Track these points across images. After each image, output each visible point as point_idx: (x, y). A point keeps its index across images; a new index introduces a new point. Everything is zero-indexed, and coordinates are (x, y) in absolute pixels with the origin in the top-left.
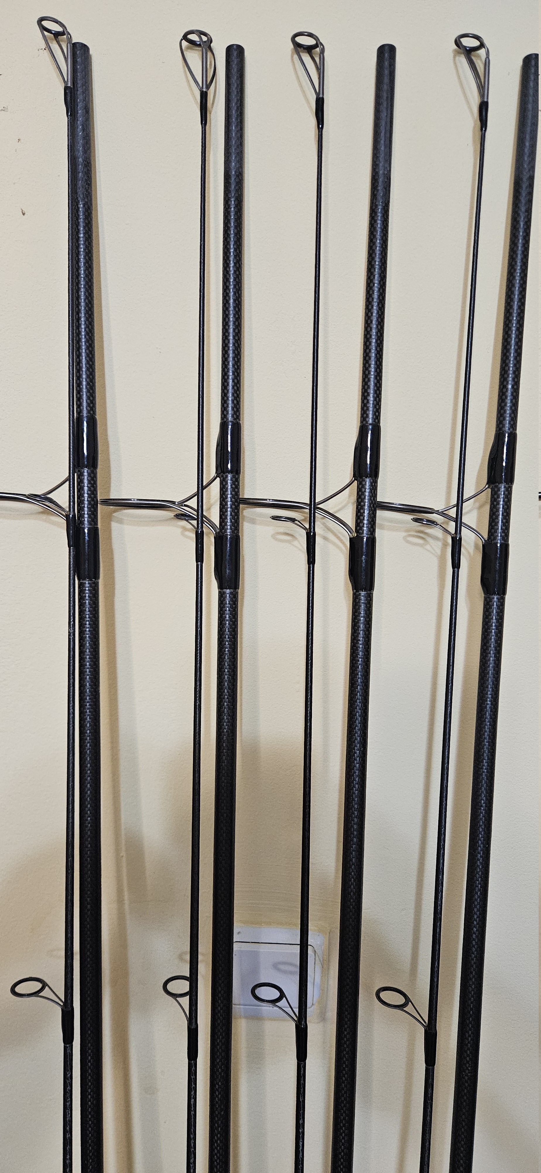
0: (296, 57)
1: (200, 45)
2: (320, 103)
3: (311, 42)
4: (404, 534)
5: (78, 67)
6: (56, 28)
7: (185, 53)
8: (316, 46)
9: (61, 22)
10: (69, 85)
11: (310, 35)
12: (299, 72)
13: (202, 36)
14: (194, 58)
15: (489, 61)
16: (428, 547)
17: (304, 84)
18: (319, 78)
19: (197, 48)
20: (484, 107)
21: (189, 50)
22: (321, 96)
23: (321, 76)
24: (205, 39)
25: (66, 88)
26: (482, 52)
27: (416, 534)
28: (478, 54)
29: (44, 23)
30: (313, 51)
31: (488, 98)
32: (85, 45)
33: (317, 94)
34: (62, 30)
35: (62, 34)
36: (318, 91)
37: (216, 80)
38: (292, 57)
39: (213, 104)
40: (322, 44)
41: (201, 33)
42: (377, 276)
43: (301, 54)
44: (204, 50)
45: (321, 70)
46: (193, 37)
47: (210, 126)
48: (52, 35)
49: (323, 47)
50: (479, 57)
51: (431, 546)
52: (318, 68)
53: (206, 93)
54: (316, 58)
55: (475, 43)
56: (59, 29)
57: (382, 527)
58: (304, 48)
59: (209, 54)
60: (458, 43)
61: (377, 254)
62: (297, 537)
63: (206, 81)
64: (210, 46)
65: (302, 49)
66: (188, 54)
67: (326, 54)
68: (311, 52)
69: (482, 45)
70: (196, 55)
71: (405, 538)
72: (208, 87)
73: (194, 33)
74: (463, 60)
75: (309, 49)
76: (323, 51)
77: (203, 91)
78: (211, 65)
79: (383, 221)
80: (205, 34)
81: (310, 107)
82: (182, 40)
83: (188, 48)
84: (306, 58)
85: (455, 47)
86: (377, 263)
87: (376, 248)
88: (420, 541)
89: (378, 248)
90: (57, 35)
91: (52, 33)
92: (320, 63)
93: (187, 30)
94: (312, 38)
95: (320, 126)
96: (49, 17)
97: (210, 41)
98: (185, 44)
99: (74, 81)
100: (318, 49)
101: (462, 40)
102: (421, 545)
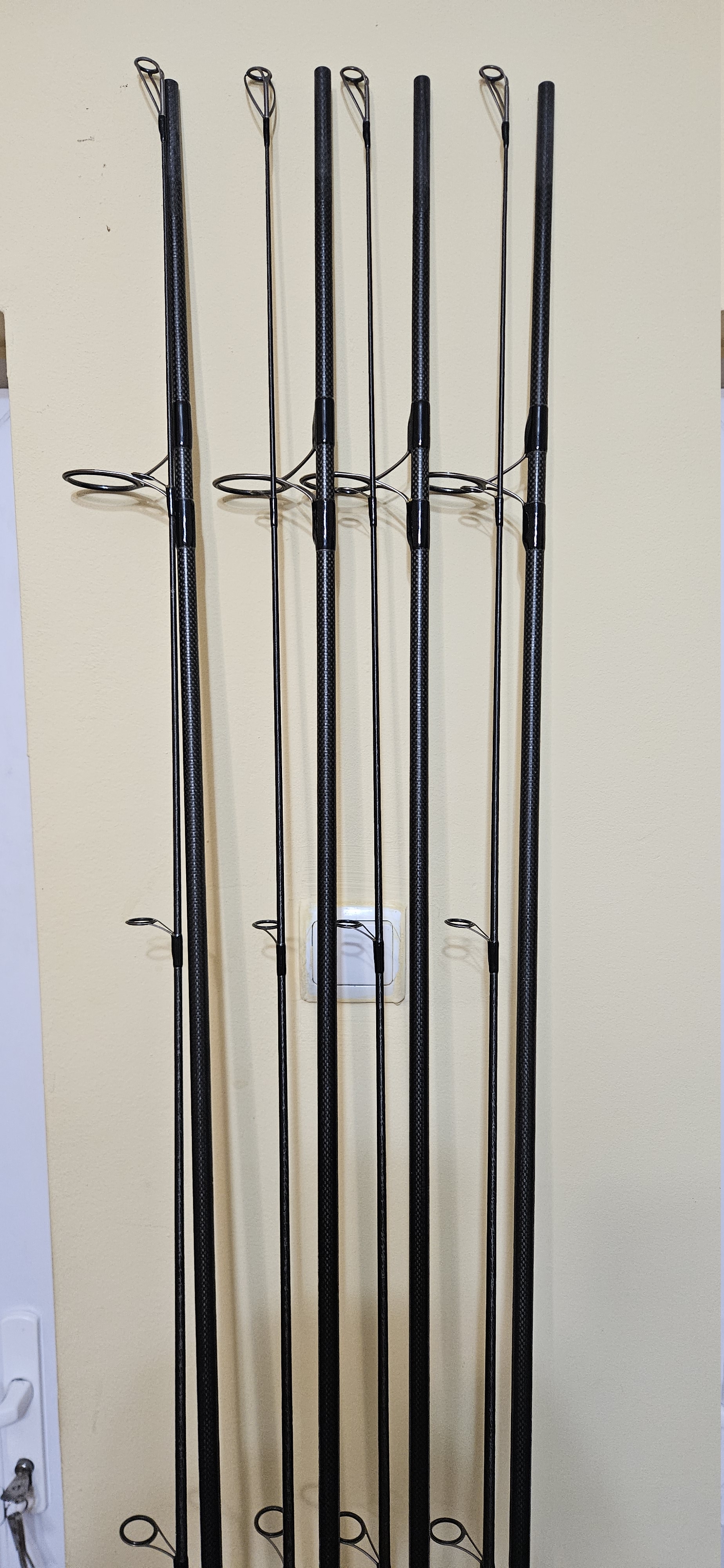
0: (345, 88)
1: (261, 81)
2: (366, 126)
3: (357, 75)
4: (460, 516)
5: (169, 100)
6: (151, 67)
7: (249, 87)
8: (361, 79)
9: (154, 62)
10: (163, 114)
11: (356, 69)
12: (348, 102)
13: (263, 72)
14: (257, 91)
15: (508, 87)
16: (481, 528)
17: (352, 111)
18: (365, 106)
19: (259, 83)
20: (506, 127)
21: (252, 85)
22: (367, 120)
23: (367, 104)
24: (266, 74)
25: (160, 117)
26: (503, 81)
27: (470, 516)
28: (500, 83)
29: (141, 63)
30: (359, 83)
31: (508, 119)
32: (175, 82)
33: (364, 119)
34: (156, 68)
35: (156, 71)
36: (364, 116)
37: (276, 108)
38: (342, 89)
39: (274, 130)
40: (366, 77)
41: (262, 70)
42: (421, 272)
43: (350, 86)
44: (266, 84)
45: (366, 99)
46: (256, 73)
47: (272, 148)
48: (147, 73)
49: (368, 79)
50: (501, 85)
51: (484, 527)
52: (363, 98)
53: (268, 119)
54: (362, 90)
55: (497, 74)
56: (153, 67)
57: (438, 510)
58: (352, 81)
59: (270, 88)
60: (481, 73)
61: (421, 254)
62: (362, 522)
63: (268, 109)
64: (270, 80)
65: (350, 82)
66: (251, 88)
67: (370, 86)
68: (357, 83)
69: (502, 76)
70: (258, 89)
71: (460, 520)
72: (270, 114)
73: (256, 70)
74: (486, 88)
75: (356, 82)
76: (367, 83)
77: (266, 118)
78: (271, 98)
79: (425, 225)
80: (266, 71)
81: (359, 132)
82: (246, 76)
83: (251, 83)
84: (354, 89)
85: (481, 78)
86: (421, 261)
87: (419, 248)
88: (474, 523)
89: (421, 248)
90: (151, 73)
91: (146, 72)
92: (365, 93)
93: (251, 67)
94: (358, 72)
95: (368, 146)
96: (146, 58)
97: (270, 76)
98: (248, 79)
99: (167, 111)
100: (363, 82)
101: (485, 71)
102: (475, 527)
